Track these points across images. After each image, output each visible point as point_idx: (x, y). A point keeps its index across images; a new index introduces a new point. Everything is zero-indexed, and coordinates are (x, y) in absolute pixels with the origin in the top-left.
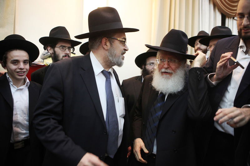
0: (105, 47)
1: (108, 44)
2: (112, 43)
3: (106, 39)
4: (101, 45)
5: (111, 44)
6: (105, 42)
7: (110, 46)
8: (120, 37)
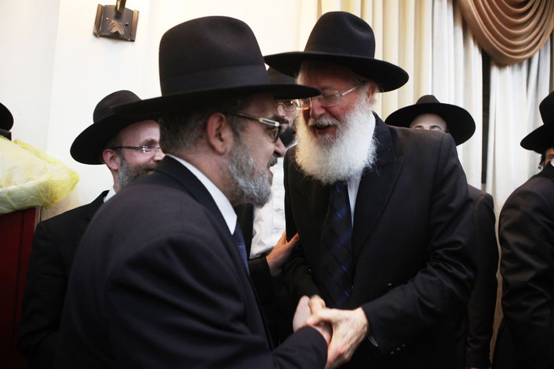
0: (217, 144)
1: (227, 134)
2: (241, 133)
3: (221, 120)
4: (205, 137)
5: (236, 135)
6: (218, 129)
7: (235, 140)
8: (263, 112)
